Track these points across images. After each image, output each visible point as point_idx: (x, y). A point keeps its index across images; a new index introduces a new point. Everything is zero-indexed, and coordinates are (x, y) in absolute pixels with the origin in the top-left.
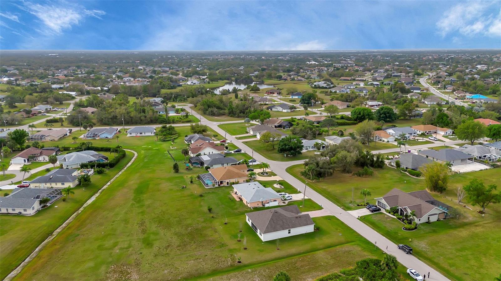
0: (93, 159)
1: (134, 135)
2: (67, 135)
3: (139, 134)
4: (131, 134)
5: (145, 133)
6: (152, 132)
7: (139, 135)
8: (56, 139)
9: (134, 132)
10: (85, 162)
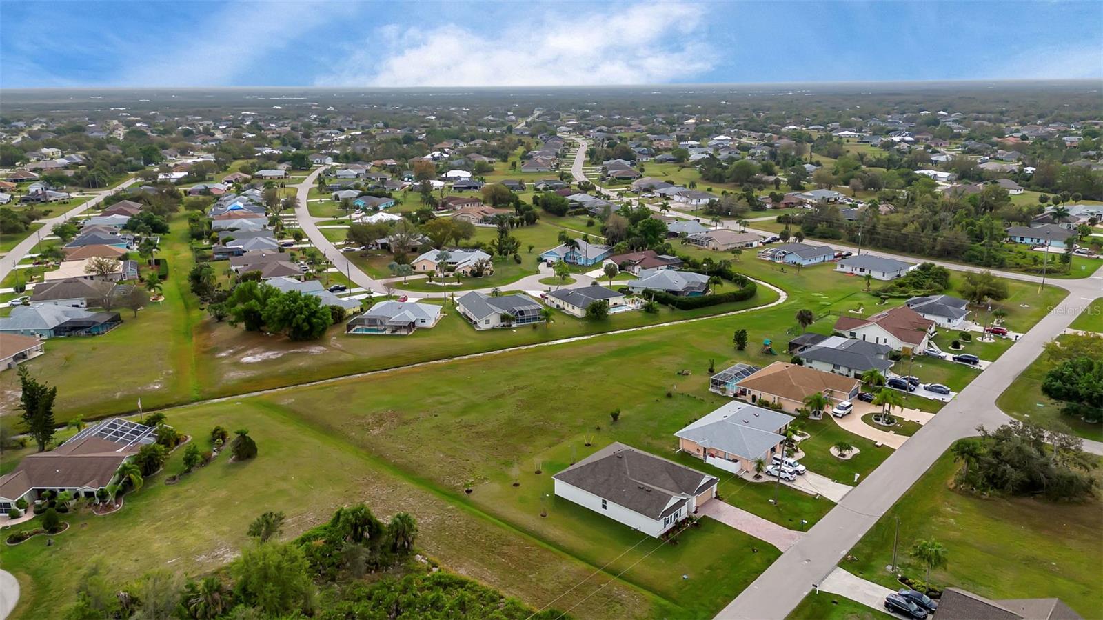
0: (680, 287)
1: (848, 269)
2: (751, 245)
3: (858, 269)
4: (842, 266)
5: (870, 271)
6: (884, 273)
7: (858, 272)
8: (722, 249)
9: (849, 265)
10: (659, 288)
